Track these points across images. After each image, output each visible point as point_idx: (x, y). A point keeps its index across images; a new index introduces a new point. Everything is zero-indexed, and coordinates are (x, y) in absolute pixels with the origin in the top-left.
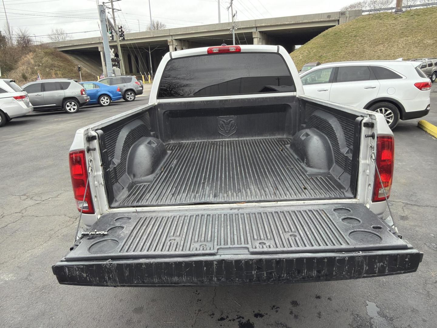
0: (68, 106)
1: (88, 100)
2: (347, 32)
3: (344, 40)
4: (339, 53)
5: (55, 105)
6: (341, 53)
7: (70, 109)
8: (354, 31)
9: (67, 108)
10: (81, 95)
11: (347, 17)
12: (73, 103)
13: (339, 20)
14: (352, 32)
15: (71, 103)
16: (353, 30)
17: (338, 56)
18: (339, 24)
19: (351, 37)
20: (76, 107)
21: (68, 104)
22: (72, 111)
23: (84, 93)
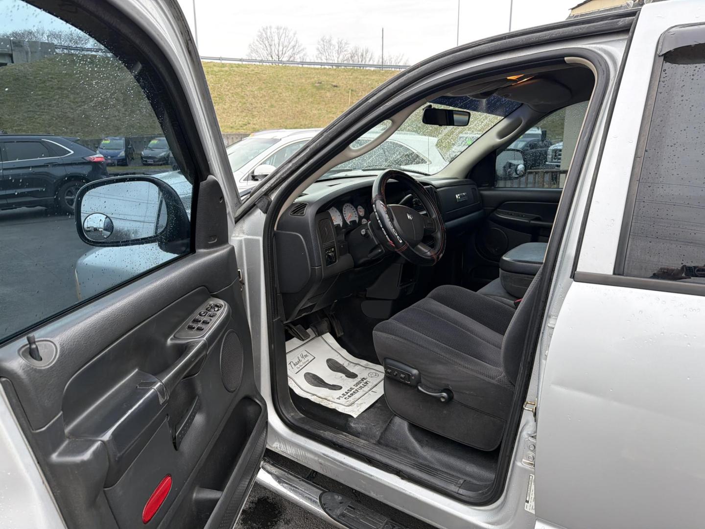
2: (40, 80)
3: (40, 93)
4: (37, 116)
6: (43, 117)
8: (52, 78)
11: (27, 53)
13: (11, 56)
14: (51, 81)
16: (50, 76)
17: (38, 121)
18: (13, 62)
19: (52, 88)
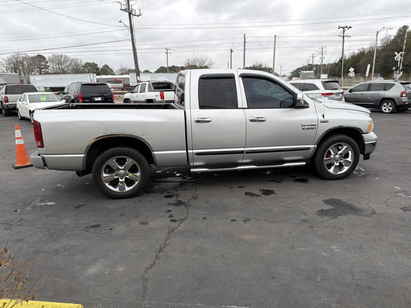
0: (385, 106)
1: (407, 103)
5: (373, 104)
7: (385, 110)
9: (383, 107)
10: (400, 97)
12: (390, 104)
15: (388, 104)
20: (391, 108)
21: (385, 104)
22: (387, 111)
23: (404, 95)
